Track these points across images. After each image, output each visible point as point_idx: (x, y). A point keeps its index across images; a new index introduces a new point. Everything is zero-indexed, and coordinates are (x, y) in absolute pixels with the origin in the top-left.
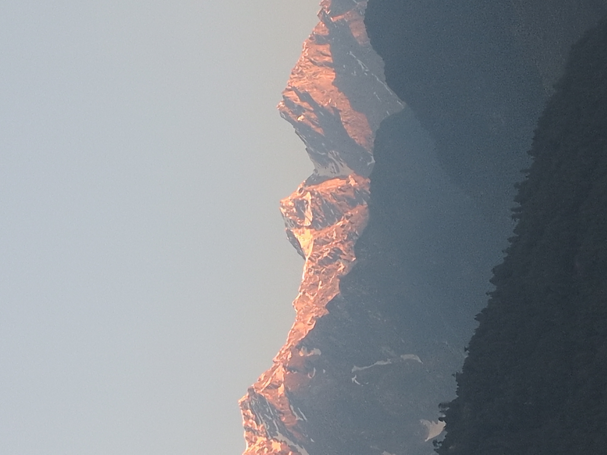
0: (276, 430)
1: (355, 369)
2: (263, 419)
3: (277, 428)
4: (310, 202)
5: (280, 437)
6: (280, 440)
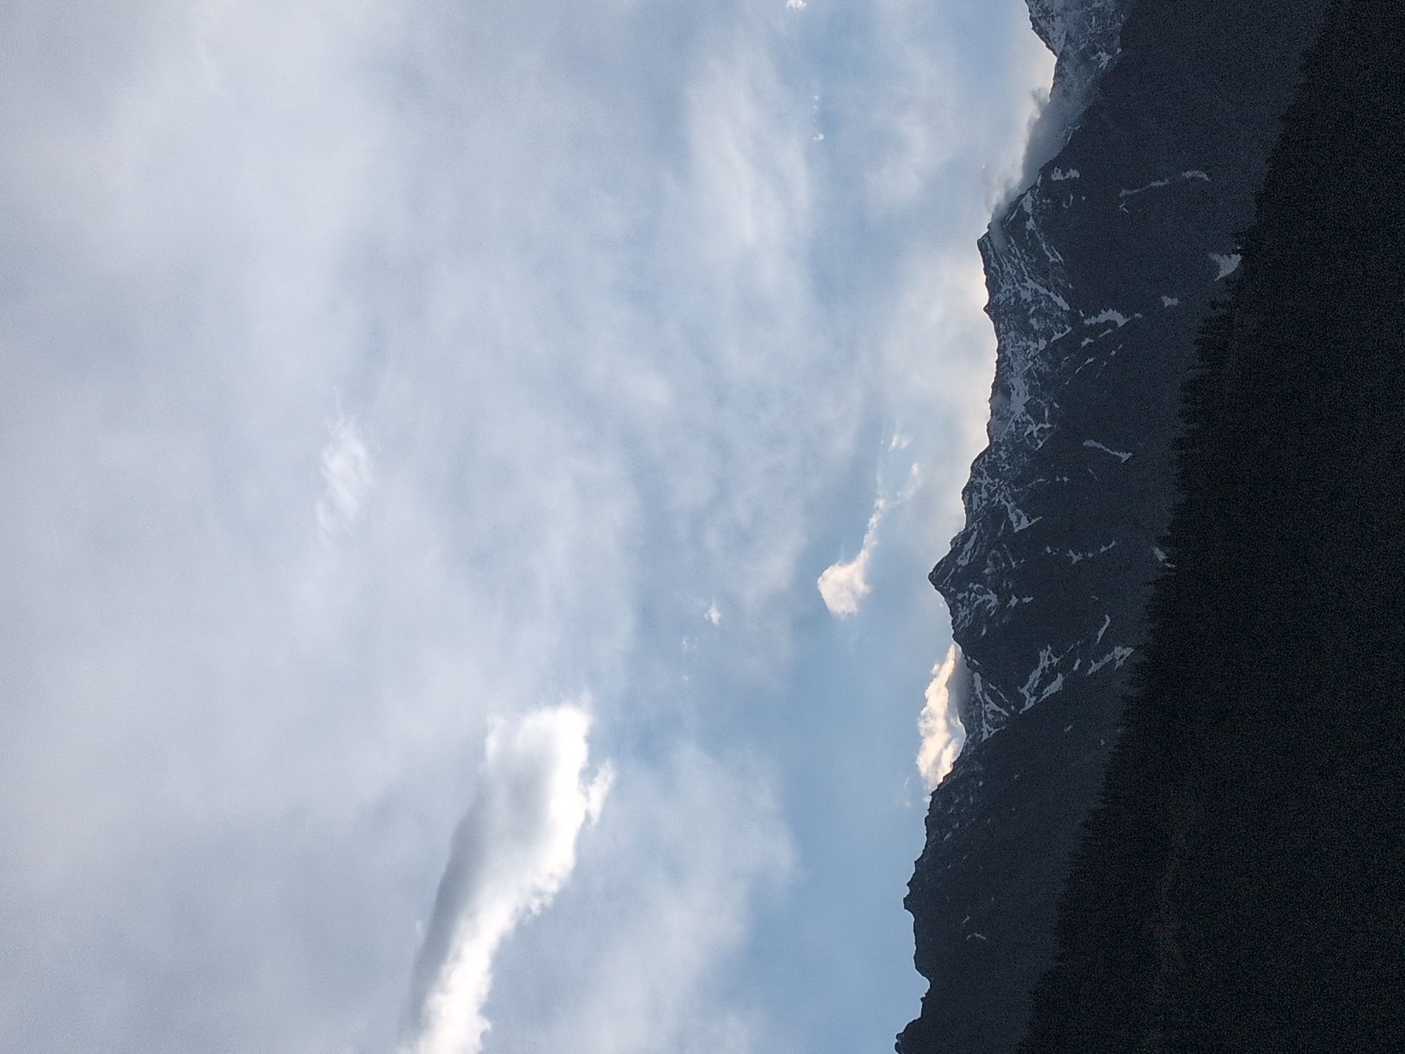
0: (1025, 276)
1: (1124, 192)
2: (1008, 262)
3: (1026, 274)
5: (1030, 284)
6: (1030, 288)
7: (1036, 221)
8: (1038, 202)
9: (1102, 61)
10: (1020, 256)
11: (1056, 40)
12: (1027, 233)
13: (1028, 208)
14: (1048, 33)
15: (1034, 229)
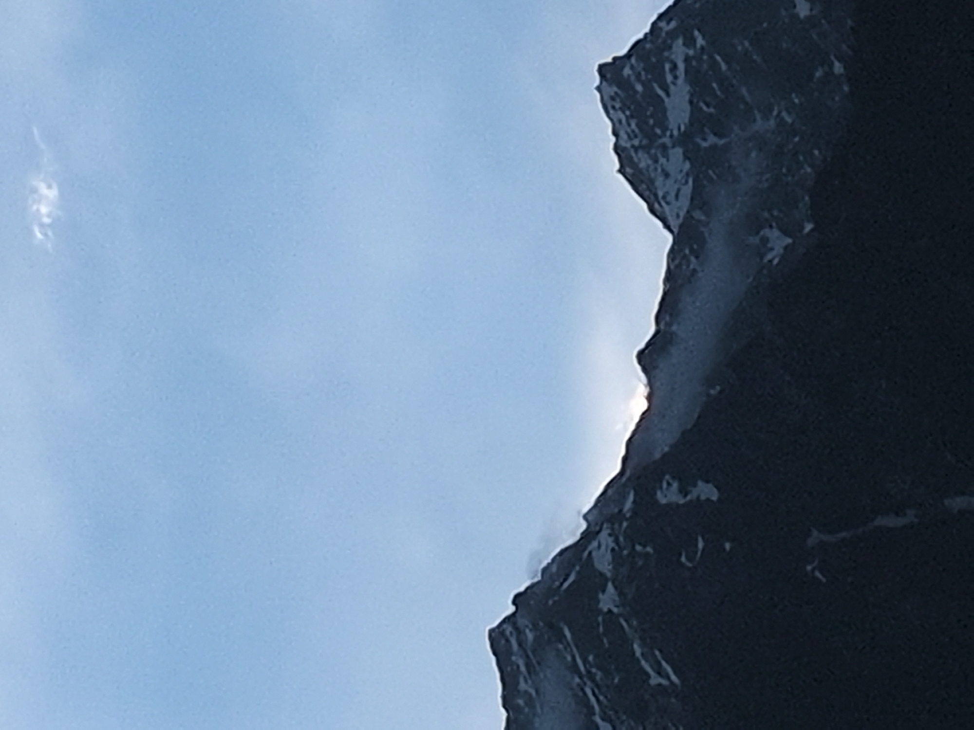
0: (594, 714)
1: (815, 537)
3: (597, 708)
4: (681, 66)
7: (621, 594)
8: (625, 552)
9: (772, 249)
10: (582, 668)
11: (671, 197)
12: (600, 619)
13: (603, 563)
14: (652, 181)
15: (615, 610)
